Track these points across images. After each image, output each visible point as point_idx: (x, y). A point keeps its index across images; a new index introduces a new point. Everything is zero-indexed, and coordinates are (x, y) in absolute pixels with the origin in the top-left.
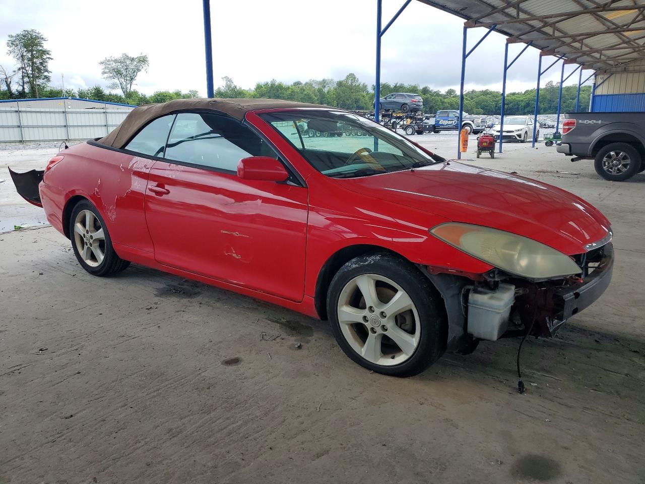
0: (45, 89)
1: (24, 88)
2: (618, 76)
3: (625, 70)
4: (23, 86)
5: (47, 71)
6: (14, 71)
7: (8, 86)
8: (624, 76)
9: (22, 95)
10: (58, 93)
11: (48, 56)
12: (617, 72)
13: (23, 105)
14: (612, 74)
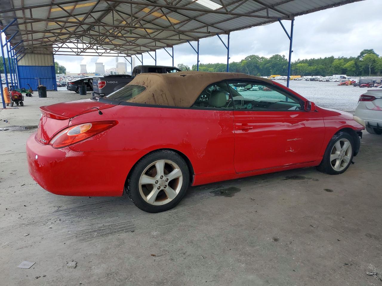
2: (29, 55)
3: (32, 53)
8: (33, 55)
12: (28, 53)
14: (26, 54)
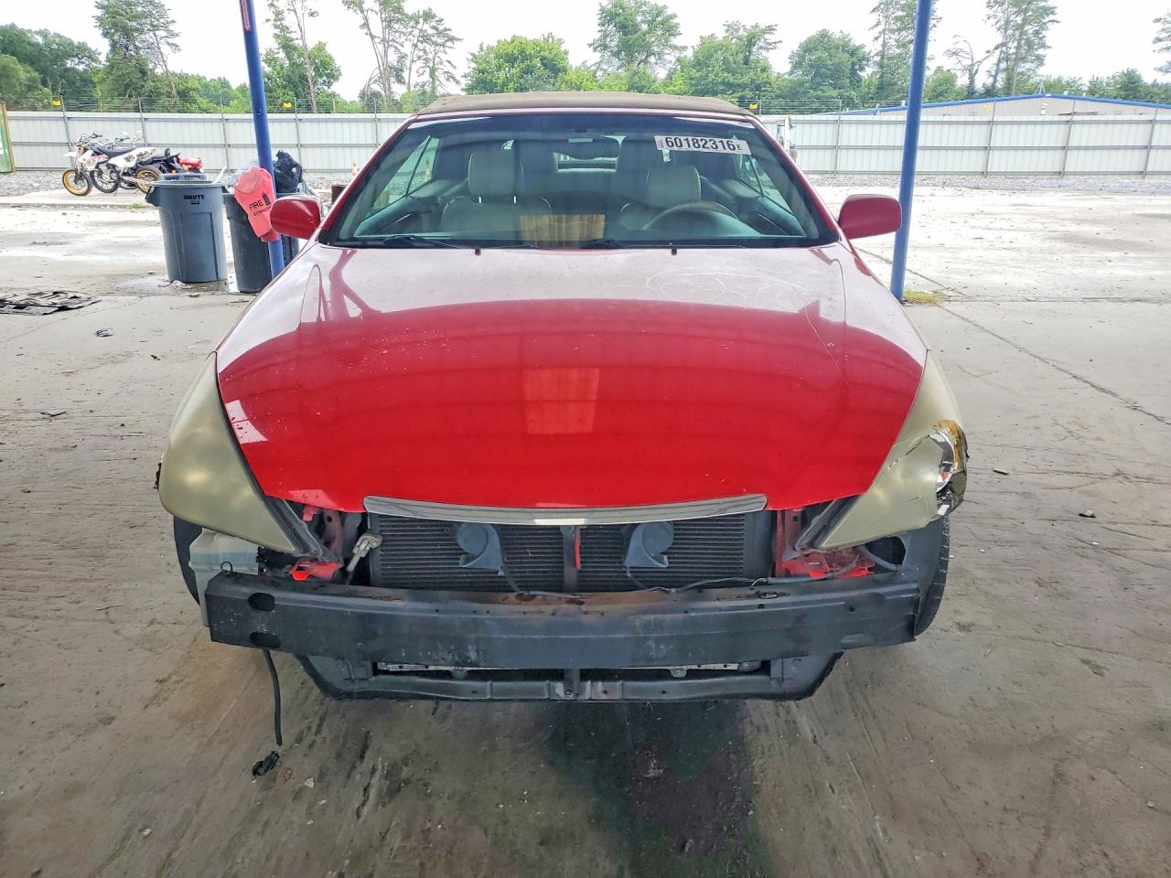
0: (1031, 81)
1: (995, 81)
4: (995, 77)
5: (1044, 46)
6: (988, 52)
7: (972, 79)
9: (990, 93)
10: (1051, 86)
11: (1051, 17)
13: (985, 110)
